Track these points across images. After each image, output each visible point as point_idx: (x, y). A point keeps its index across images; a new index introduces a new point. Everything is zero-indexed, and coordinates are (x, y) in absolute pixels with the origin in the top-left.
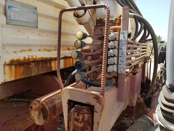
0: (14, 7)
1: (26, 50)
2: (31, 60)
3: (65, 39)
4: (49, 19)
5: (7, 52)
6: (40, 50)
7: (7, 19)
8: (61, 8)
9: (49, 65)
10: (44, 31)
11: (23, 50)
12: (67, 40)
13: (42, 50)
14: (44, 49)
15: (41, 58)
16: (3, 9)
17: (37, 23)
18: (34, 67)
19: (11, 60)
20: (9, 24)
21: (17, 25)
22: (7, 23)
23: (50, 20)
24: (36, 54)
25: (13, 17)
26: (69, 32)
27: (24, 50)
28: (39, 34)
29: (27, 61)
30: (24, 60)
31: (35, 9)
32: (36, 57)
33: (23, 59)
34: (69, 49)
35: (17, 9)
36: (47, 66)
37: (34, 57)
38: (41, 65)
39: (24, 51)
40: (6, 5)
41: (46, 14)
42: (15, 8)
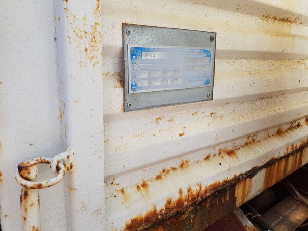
0: (148, 50)
1: (174, 169)
2: (186, 203)
3: (277, 109)
4: (243, 60)
5: (122, 191)
6: (207, 158)
7: (127, 96)
8: (278, 18)
9: (228, 198)
10: (227, 102)
11: (164, 171)
12: (282, 111)
13: (214, 155)
14: (220, 150)
15: (211, 186)
16: (116, 61)
17: (210, 84)
18: (192, 216)
19: (129, 222)
20: (131, 110)
21: (153, 107)
22: (126, 108)
23: (245, 65)
24: (200, 179)
25: (145, 84)
26: (289, 87)
27: (167, 168)
28: (212, 114)
29: (175, 210)
30: (166, 209)
31: (212, 39)
32: (201, 188)
33: (164, 208)
34: (279, 133)
35: (157, 56)
36: (223, 201)
37: (195, 190)
38: (208, 205)
39: (168, 171)
40: (126, 49)
41: (239, 48)
42: (154, 50)
